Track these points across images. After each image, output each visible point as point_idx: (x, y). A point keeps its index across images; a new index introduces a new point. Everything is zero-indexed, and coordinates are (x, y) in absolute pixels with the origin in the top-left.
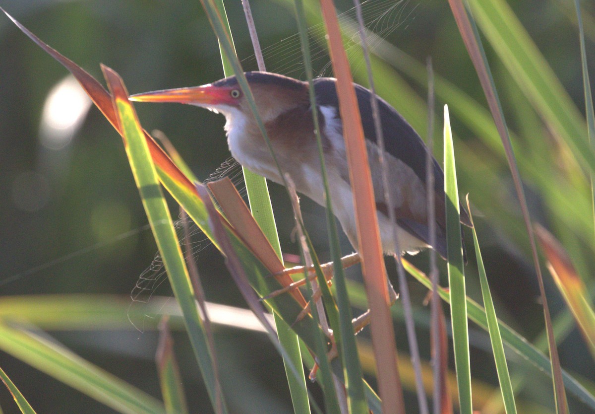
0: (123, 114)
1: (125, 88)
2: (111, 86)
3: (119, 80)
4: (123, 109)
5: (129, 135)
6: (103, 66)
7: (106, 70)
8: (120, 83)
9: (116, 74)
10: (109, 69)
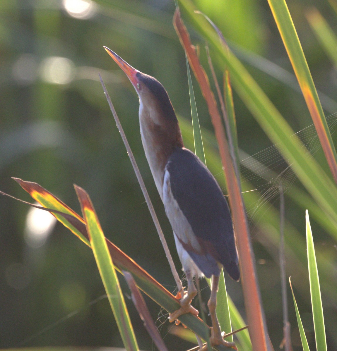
0: (89, 218)
1: (90, 201)
2: (81, 200)
3: (86, 195)
4: (89, 215)
5: (93, 233)
6: (75, 186)
7: (77, 189)
8: (87, 197)
9: (84, 191)
10: (80, 188)
